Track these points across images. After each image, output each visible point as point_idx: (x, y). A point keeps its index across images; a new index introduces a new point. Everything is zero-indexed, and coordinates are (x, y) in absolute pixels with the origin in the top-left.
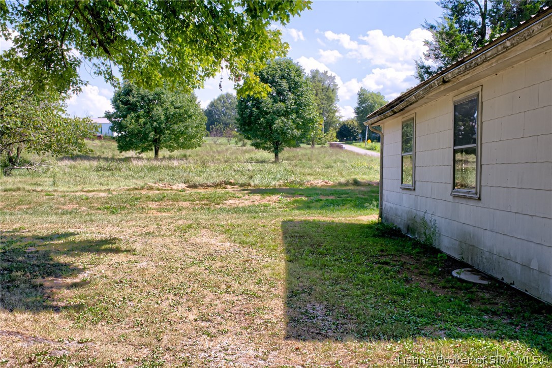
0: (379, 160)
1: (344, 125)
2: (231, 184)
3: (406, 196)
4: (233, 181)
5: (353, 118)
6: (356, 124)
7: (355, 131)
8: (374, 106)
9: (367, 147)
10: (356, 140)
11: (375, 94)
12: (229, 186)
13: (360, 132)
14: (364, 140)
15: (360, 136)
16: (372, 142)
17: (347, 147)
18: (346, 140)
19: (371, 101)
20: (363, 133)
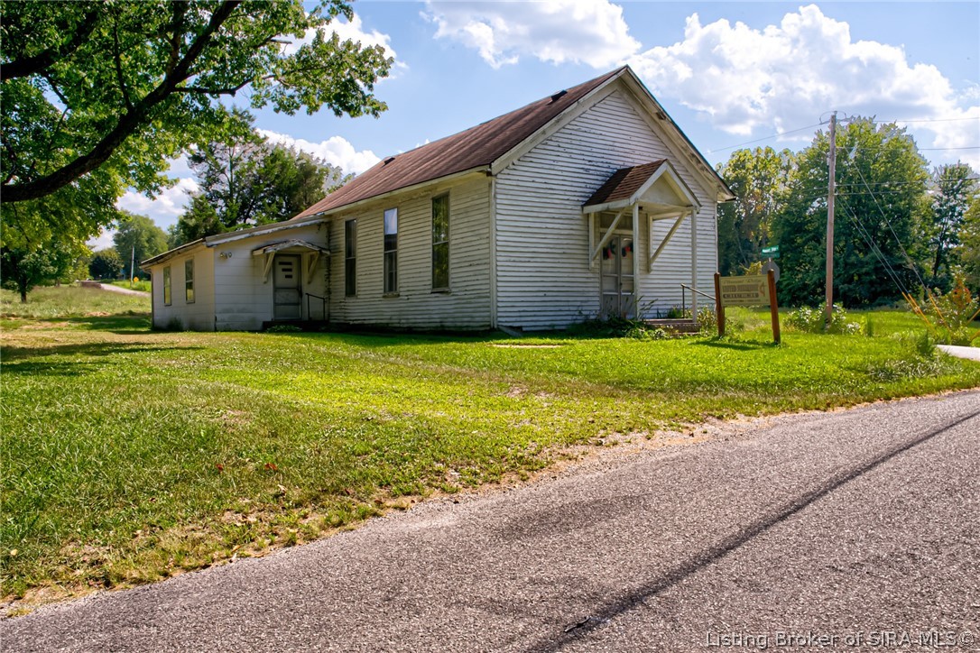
0: (150, 300)
1: (98, 257)
2: (13, 316)
3: (168, 309)
4: (15, 313)
5: (110, 247)
6: (116, 256)
7: (114, 266)
8: (140, 233)
9: (134, 286)
10: (116, 278)
11: (142, 217)
12: (13, 318)
13: (123, 266)
14: (128, 277)
15: (121, 273)
16: (140, 280)
17: (105, 286)
18: (102, 278)
19: (136, 226)
20: (127, 269)
